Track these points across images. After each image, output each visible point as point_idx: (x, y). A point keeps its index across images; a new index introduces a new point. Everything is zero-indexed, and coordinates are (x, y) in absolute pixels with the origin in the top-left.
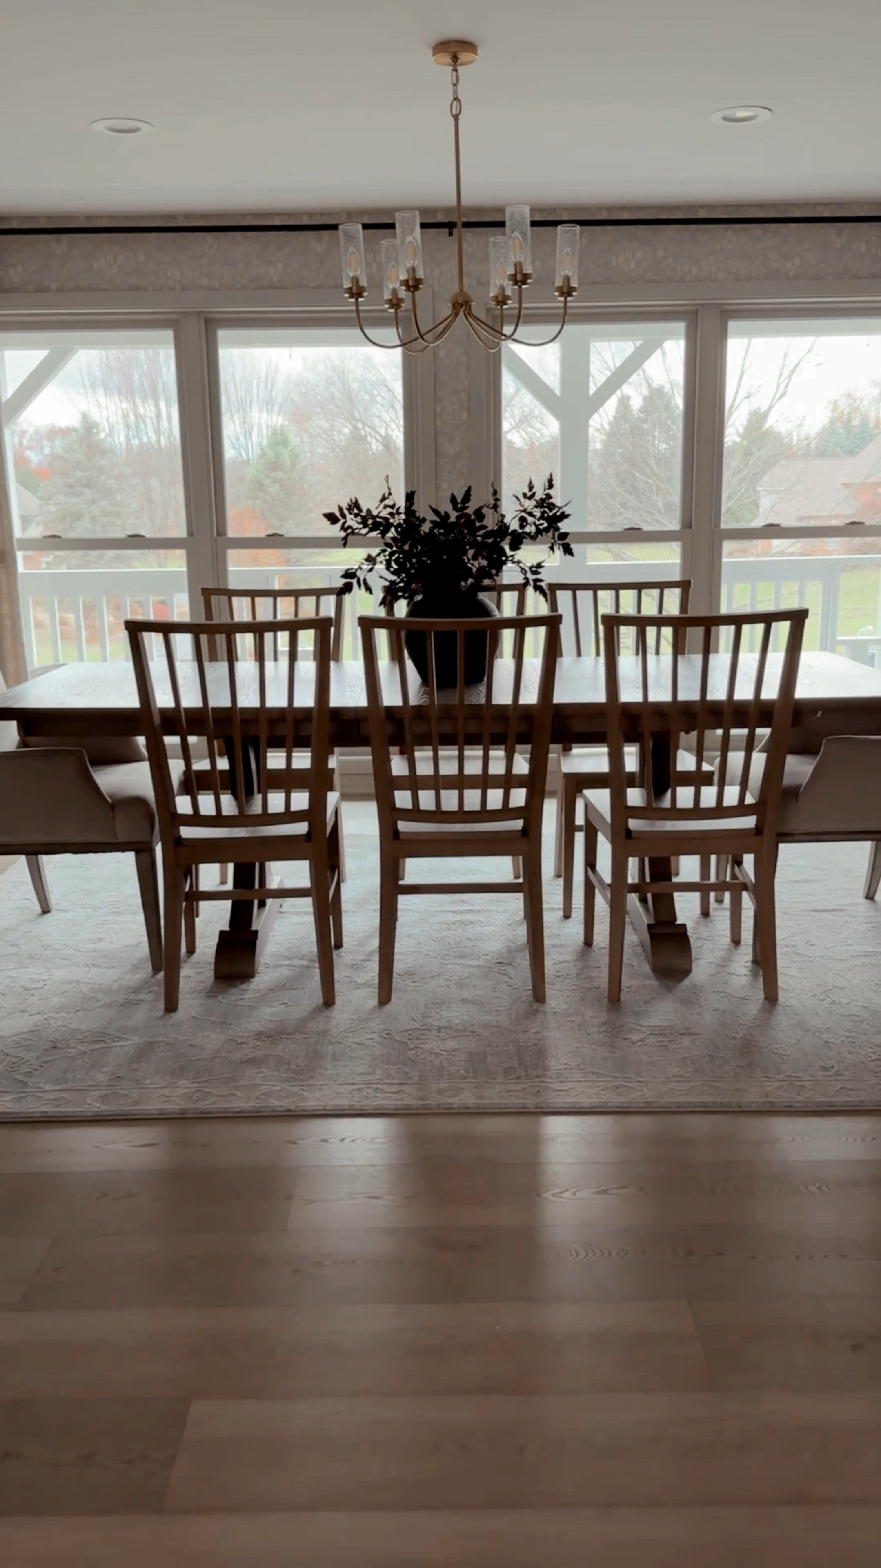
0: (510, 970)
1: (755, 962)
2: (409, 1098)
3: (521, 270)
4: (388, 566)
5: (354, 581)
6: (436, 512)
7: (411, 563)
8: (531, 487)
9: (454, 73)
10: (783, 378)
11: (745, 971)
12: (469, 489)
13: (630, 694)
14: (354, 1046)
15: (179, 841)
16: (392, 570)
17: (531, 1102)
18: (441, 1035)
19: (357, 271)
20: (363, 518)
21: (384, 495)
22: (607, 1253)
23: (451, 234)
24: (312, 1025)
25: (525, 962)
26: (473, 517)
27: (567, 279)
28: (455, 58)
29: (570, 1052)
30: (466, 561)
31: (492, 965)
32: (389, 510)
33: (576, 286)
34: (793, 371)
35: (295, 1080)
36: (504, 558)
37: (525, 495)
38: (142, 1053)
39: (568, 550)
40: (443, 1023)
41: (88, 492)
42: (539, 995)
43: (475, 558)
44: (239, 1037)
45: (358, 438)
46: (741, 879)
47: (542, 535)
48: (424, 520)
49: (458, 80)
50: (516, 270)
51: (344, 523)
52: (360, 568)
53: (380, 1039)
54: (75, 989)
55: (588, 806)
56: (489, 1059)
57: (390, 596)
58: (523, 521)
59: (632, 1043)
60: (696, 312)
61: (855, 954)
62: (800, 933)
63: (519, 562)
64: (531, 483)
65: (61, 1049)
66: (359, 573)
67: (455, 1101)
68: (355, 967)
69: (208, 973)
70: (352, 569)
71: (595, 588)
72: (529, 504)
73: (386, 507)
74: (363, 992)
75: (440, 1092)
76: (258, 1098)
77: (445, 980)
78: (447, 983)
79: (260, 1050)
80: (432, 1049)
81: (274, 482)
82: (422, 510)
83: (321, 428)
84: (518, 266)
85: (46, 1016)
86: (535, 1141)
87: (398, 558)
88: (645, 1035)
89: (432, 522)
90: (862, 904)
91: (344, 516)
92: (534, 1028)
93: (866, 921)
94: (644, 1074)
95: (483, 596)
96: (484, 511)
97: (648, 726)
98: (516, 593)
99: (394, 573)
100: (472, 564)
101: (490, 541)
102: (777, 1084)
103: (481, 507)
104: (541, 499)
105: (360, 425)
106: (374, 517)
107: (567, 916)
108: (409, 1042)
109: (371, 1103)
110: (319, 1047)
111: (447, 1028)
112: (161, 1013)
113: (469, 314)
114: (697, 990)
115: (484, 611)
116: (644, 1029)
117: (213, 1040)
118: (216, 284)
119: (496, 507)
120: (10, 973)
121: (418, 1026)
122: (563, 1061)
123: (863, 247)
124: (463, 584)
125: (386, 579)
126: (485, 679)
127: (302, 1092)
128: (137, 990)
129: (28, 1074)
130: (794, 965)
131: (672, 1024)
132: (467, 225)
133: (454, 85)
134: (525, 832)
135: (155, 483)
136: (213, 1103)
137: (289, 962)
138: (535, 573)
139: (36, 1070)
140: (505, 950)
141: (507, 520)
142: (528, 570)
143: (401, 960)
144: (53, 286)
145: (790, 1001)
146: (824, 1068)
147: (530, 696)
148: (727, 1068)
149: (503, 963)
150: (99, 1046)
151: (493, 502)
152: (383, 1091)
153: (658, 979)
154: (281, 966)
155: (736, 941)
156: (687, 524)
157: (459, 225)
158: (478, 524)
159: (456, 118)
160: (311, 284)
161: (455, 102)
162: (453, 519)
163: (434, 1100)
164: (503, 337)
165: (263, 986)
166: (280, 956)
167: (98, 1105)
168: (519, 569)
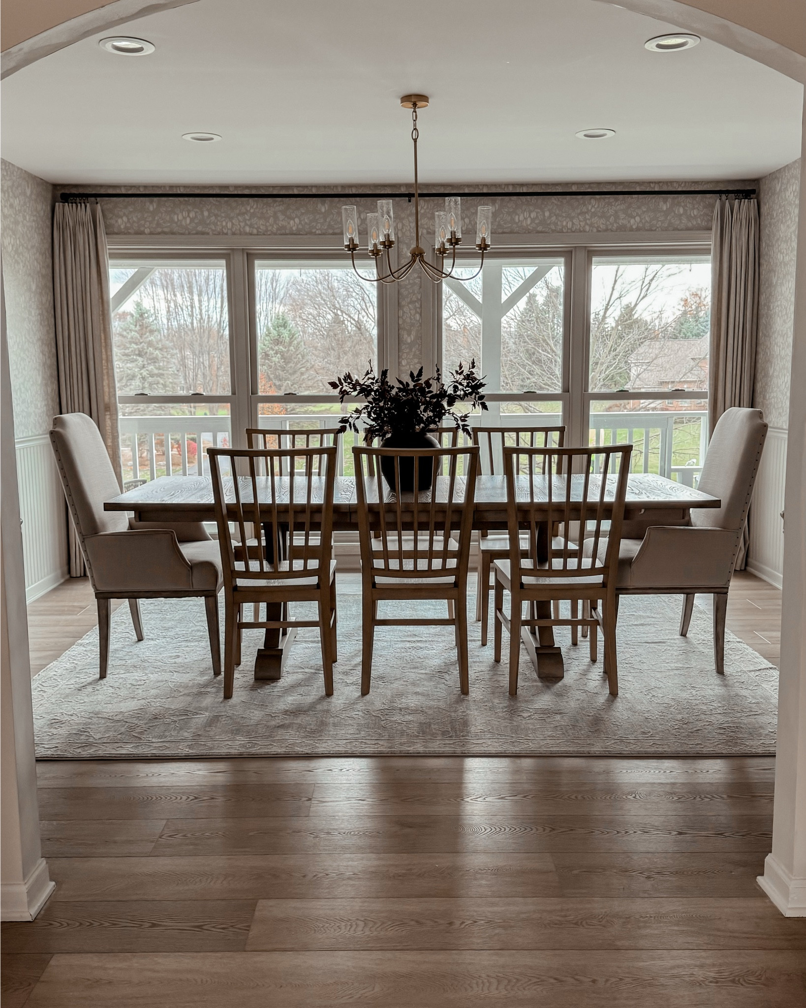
0: (447, 677)
1: (605, 672)
2: (383, 747)
3: (455, 235)
4: (369, 416)
5: (347, 425)
6: (401, 382)
7: (384, 413)
8: (461, 367)
9: (414, 114)
10: (644, 285)
11: (598, 678)
12: (422, 368)
13: (522, 498)
14: (347, 718)
15: (236, 588)
16: (372, 418)
17: (459, 750)
18: (403, 713)
19: (352, 234)
20: (353, 385)
21: (368, 371)
22: (503, 829)
23: (410, 201)
24: (319, 707)
25: (456, 671)
26: (424, 385)
27: (484, 239)
28: (415, 105)
29: (485, 723)
30: (419, 413)
31: (434, 673)
32: (371, 381)
33: (489, 243)
34: (652, 280)
35: (310, 737)
36: (443, 411)
37: (457, 372)
38: (213, 721)
39: (485, 407)
40: (404, 705)
41: (140, 359)
42: (465, 689)
43: (425, 411)
44: (273, 713)
45: (337, 321)
46: (595, 617)
47: (467, 397)
48: (393, 387)
49: (416, 118)
50: (452, 236)
51: (342, 388)
52: (351, 417)
53: (363, 715)
54: (165, 685)
55: (496, 570)
56: (433, 726)
57: (370, 433)
58: (456, 388)
59: (523, 717)
60: (571, 252)
61: (670, 668)
62: (636, 656)
63: (453, 414)
64: (461, 364)
65: (160, 719)
66: (350, 420)
67: (411, 749)
68: (346, 673)
69: (251, 677)
70: (346, 417)
71: (503, 431)
72: (459, 378)
73: (369, 379)
74: (352, 688)
75: (401, 744)
76: (287, 747)
77: (404, 681)
78: (405, 683)
79: (287, 720)
80: (396, 720)
81: (276, 353)
82: (391, 380)
83: (311, 314)
84: (453, 233)
85: (149, 701)
86: (460, 771)
87: (376, 410)
88: (532, 714)
89: (398, 388)
90: (678, 639)
91: (341, 384)
92: (461, 709)
93: (679, 649)
94: (530, 735)
95: (430, 435)
96: (431, 382)
97: (534, 518)
98: (451, 433)
99: (372, 420)
100: (423, 415)
101: (435, 400)
102: (613, 742)
103: (430, 379)
104: (467, 374)
105: (339, 313)
106: (360, 385)
107: (484, 644)
108: (381, 716)
109: (358, 750)
110: (324, 719)
111: (405, 708)
112: (221, 700)
113: (422, 260)
114: (567, 688)
115: (430, 444)
116: (531, 710)
117: (256, 715)
118: (255, 231)
119: (438, 379)
120: (122, 676)
121: (387, 707)
122: (479, 728)
123: (681, 210)
124: (417, 427)
125: (367, 424)
126: (431, 488)
127: (314, 744)
128: (206, 686)
129: (141, 733)
130: (630, 674)
131: (549, 707)
132: (421, 195)
133: (414, 121)
134: (456, 584)
135: (188, 353)
136: (259, 749)
137: (303, 670)
138: (462, 421)
139: (145, 731)
140: (443, 664)
141: (445, 388)
142: (459, 419)
143: (375, 670)
144: (147, 231)
145: (626, 695)
146: (644, 733)
147: (460, 498)
148: (583, 732)
149: (441, 672)
150: (184, 717)
151: (436, 376)
152: (366, 743)
153: (542, 682)
154: (297, 672)
155: (594, 660)
156: (566, 390)
157: (416, 195)
158: (427, 390)
159: (415, 141)
160: (317, 232)
161: (414, 131)
162: (411, 387)
163: (397, 749)
164: (444, 275)
165: (286, 684)
166: (296, 667)
167: (187, 750)
168: (453, 419)
